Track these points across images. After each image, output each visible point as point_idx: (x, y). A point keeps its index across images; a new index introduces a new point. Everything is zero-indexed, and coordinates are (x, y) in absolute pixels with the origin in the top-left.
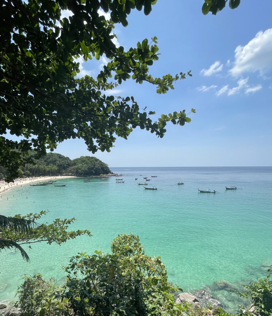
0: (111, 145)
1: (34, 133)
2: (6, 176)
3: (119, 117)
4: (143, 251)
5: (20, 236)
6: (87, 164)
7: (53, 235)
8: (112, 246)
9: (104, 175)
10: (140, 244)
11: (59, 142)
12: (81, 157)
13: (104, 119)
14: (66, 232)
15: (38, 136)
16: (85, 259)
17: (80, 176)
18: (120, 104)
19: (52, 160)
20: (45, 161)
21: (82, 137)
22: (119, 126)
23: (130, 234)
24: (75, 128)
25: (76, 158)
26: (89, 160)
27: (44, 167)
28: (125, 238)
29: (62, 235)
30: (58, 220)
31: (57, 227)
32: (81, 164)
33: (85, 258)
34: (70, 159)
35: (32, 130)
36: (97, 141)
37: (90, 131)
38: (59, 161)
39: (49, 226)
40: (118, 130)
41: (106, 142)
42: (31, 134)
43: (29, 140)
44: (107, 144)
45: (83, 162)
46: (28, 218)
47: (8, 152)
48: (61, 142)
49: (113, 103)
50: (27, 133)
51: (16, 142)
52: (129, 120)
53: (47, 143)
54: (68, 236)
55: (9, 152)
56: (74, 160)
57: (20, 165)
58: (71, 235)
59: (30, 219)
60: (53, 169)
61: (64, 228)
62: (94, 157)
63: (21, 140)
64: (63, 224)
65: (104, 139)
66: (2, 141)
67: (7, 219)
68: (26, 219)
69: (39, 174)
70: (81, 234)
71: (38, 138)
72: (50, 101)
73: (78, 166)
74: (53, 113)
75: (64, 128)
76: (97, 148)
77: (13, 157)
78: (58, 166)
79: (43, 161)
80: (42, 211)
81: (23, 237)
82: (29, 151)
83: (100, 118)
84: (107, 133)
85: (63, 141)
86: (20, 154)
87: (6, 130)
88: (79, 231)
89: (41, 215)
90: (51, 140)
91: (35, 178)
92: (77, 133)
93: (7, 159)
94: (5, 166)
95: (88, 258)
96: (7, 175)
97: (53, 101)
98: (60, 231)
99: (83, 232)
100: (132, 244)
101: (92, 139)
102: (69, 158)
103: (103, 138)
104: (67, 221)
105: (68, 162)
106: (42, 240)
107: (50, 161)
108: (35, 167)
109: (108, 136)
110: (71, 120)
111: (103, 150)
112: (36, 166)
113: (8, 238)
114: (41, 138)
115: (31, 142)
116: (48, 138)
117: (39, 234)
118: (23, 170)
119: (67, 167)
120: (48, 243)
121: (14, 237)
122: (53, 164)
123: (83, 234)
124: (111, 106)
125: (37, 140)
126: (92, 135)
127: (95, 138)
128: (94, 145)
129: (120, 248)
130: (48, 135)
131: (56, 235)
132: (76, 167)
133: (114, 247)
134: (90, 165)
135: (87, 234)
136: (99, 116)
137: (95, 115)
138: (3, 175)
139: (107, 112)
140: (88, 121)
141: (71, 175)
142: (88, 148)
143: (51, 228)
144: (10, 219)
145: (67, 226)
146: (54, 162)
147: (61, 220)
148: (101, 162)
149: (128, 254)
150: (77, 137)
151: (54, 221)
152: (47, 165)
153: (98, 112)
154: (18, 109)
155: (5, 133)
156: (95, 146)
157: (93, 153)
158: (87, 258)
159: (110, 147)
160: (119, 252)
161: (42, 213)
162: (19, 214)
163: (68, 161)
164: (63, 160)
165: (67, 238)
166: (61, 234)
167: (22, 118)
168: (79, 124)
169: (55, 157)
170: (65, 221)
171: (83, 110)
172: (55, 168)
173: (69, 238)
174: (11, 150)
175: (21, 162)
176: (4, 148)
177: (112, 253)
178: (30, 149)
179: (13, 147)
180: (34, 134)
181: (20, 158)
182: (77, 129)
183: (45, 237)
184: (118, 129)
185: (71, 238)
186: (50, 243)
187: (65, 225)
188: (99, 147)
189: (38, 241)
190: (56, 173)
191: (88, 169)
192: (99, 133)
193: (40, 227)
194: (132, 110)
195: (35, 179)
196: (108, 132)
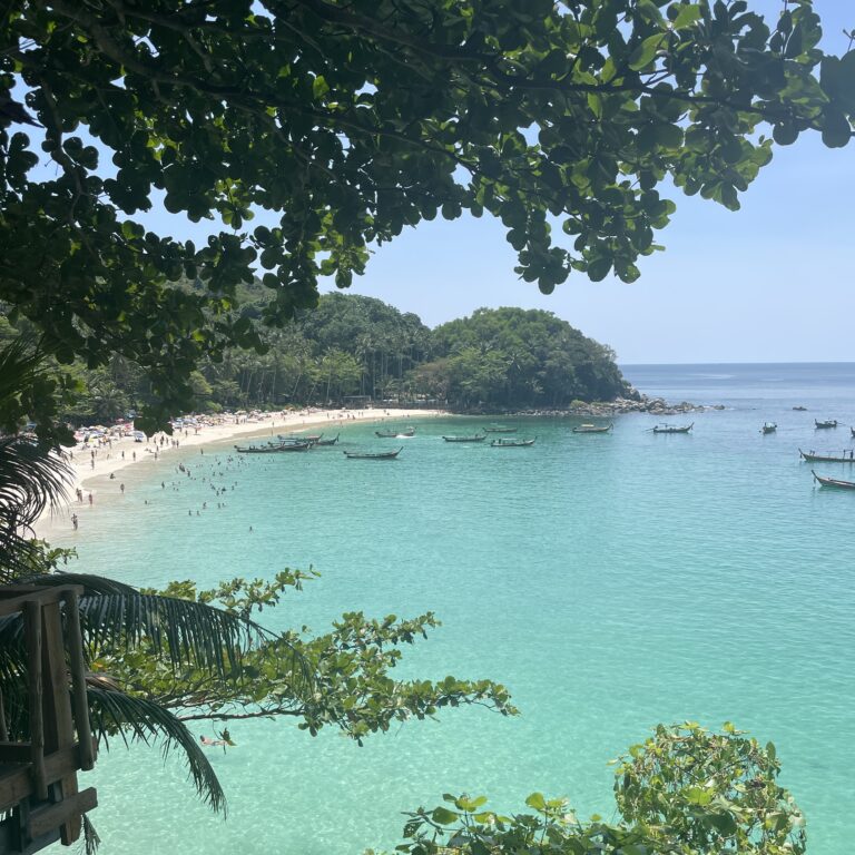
0: (645, 245)
1: (268, 202)
2: (140, 405)
3: (698, 89)
4: (795, 831)
5: (184, 680)
6: (503, 348)
7: (329, 692)
8: (621, 782)
9: (591, 407)
10: (781, 793)
11: (379, 241)
12: (477, 312)
13: (611, 106)
14: (390, 683)
15: (282, 213)
16: (479, 830)
17: (469, 407)
18: (713, 17)
19: (341, 328)
20: (308, 335)
21: (495, 208)
22: (693, 135)
23: (724, 731)
24: (458, 166)
25: (451, 320)
26: (514, 325)
27: (303, 363)
28: (696, 745)
29: (370, 695)
30: (354, 620)
31: (349, 652)
32: (473, 349)
33: (477, 824)
34: (424, 322)
35: (258, 188)
36: (571, 227)
37: (537, 173)
38: (373, 335)
39: (314, 646)
40: (690, 160)
41: (617, 227)
42: (253, 207)
43: (243, 236)
44: (622, 241)
45: (488, 338)
46: (222, 599)
47: (153, 293)
48: (390, 240)
49: (672, 13)
50: (235, 199)
51: (190, 245)
52: (756, 99)
53: (324, 245)
54: (399, 700)
55: (156, 295)
56: (441, 331)
57: (200, 354)
58: (410, 697)
59: (234, 604)
60: (340, 372)
61: (383, 661)
62: (542, 312)
63: (211, 238)
64: (379, 641)
65: (609, 212)
66: (131, 242)
67: (137, 600)
68: (215, 603)
69: (276, 394)
70: (461, 699)
71: (284, 221)
72: (347, 37)
73: (458, 358)
74: (358, 93)
75: (407, 165)
76: (565, 261)
77: (175, 316)
78: (368, 357)
79: (298, 336)
80: (287, 570)
81: (197, 686)
82: (241, 288)
83: (593, 102)
84: (628, 179)
85: (397, 231)
86: (204, 300)
87: (148, 191)
88: (450, 680)
89: (278, 592)
90: (340, 233)
91: (261, 415)
92: (467, 188)
93: (147, 324)
94: (137, 356)
95: (493, 827)
96: (144, 399)
97: (361, 31)
98: (361, 671)
99: (469, 690)
100: (732, 783)
101: (544, 216)
102: (419, 319)
103: (603, 205)
104: (395, 626)
105: (411, 342)
106: (279, 711)
107: (331, 334)
108: (264, 363)
109: (633, 194)
110: (443, 126)
111: (597, 274)
112: (269, 357)
113: (137, 687)
114: (297, 225)
115: (252, 244)
116: (330, 222)
117: (267, 680)
118: (211, 377)
119: (408, 365)
120: (303, 727)
121: (159, 684)
122: (345, 349)
123: (470, 697)
124: (659, 30)
125: (278, 233)
126: (545, 196)
127: (556, 213)
128: (551, 247)
129: (668, 797)
130: (328, 208)
131: (341, 689)
132: (450, 362)
133: (629, 787)
134: (518, 353)
135: (491, 702)
136: (590, 89)
137: (567, 87)
138: (126, 401)
139: (634, 68)
140: (526, 124)
141: (425, 406)
142: (519, 264)
143: (323, 656)
144: (151, 600)
145: (396, 654)
146: (347, 340)
147: (368, 618)
148: (576, 335)
149: (710, 837)
150: (466, 211)
151: (336, 625)
152: (313, 356)
153: (584, 68)
154: (201, 86)
155: (146, 205)
156: (559, 253)
157: (546, 288)
158: (486, 826)
159: (640, 256)
160: (655, 821)
161: (284, 579)
162: (187, 582)
163: (412, 335)
164: (387, 331)
165: (391, 714)
166: (365, 692)
167: (219, 128)
168: (483, 142)
169: (351, 317)
170: (385, 627)
171: (508, 65)
172: (351, 367)
173: (401, 712)
174: (166, 285)
175: (207, 342)
176: (138, 277)
177: (620, 817)
178: (248, 276)
179: (174, 268)
180: (267, 207)
181: (200, 320)
182: (470, 167)
183: (293, 697)
184: (688, 155)
185: (410, 715)
186: (313, 727)
187: (388, 646)
188: (578, 256)
189: (264, 712)
190: (356, 393)
191: (507, 373)
192: (582, 183)
193: (274, 645)
194: (777, 42)
195: (261, 419)
196: (631, 173)
